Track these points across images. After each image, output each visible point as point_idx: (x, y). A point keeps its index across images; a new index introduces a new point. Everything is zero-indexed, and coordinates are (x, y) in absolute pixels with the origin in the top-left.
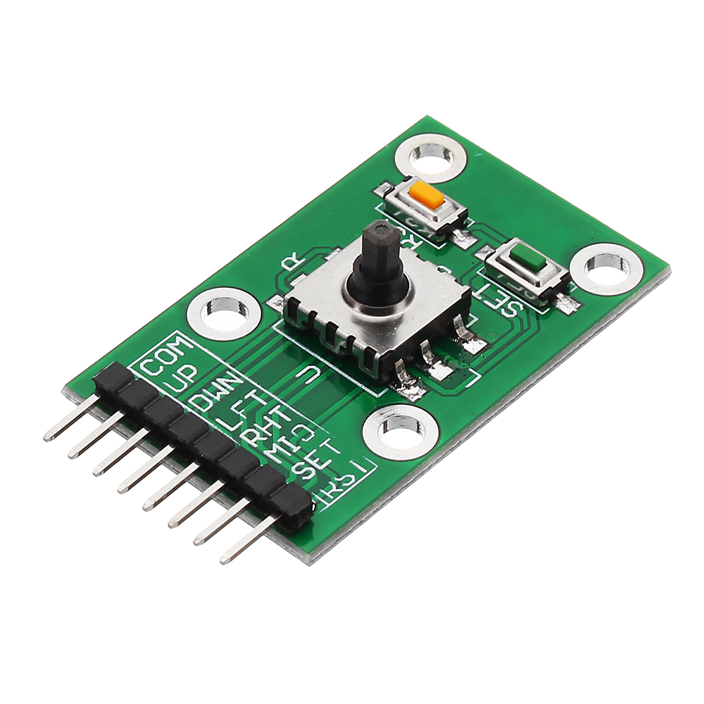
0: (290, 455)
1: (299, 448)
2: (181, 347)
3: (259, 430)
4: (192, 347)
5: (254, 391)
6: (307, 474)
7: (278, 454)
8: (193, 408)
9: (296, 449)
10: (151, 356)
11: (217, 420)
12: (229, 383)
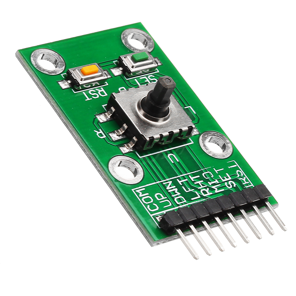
0: (220, 185)
1: (216, 180)
2: (143, 192)
3: (202, 188)
4: (144, 189)
5: (178, 180)
6: (232, 184)
7: (218, 188)
8: (182, 204)
9: (217, 181)
10: (146, 205)
11: (192, 199)
12: (170, 186)
